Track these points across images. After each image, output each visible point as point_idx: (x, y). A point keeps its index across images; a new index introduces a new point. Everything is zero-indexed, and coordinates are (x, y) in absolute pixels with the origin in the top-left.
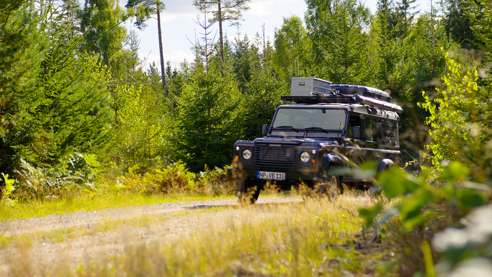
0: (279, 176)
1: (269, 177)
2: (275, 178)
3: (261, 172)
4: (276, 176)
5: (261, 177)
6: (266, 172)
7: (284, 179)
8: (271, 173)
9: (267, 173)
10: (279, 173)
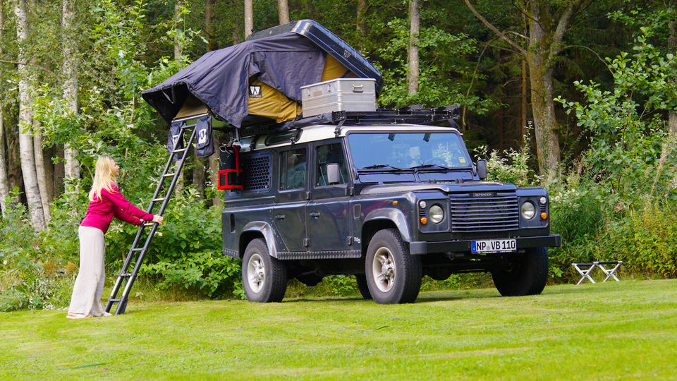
0: (507, 246)
1: (491, 249)
2: (501, 249)
3: (479, 242)
4: (502, 246)
5: (479, 251)
6: (486, 241)
7: (515, 249)
8: (493, 241)
9: (488, 243)
10: (506, 241)
